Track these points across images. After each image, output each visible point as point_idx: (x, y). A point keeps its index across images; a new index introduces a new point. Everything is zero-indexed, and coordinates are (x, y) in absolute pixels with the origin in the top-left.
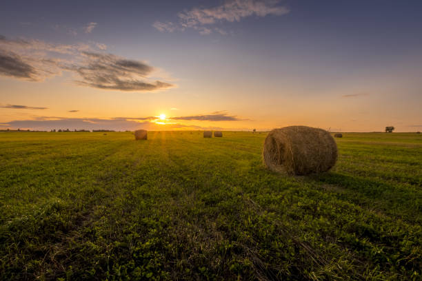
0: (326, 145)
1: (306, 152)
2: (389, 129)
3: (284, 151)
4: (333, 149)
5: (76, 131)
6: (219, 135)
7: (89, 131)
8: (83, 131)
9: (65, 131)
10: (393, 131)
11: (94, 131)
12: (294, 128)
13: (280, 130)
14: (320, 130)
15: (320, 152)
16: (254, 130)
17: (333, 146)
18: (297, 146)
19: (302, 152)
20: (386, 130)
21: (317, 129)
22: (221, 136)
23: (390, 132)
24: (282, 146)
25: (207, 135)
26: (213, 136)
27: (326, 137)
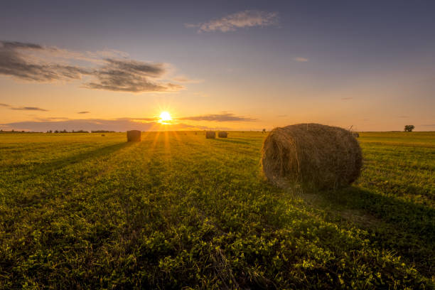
0: (346, 151)
1: (318, 161)
2: (409, 128)
3: (288, 158)
4: (357, 154)
5: (73, 132)
6: (223, 135)
7: (87, 132)
8: (81, 132)
9: (61, 132)
10: (413, 130)
11: (93, 132)
12: (301, 127)
13: (282, 129)
14: (339, 129)
15: (339, 160)
16: (264, 130)
17: (357, 151)
18: (307, 152)
19: (312, 161)
20: (406, 129)
21: (334, 128)
22: (226, 137)
23: (410, 131)
24: (286, 151)
25: (210, 135)
26: (217, 137)
27: (346, 139)
